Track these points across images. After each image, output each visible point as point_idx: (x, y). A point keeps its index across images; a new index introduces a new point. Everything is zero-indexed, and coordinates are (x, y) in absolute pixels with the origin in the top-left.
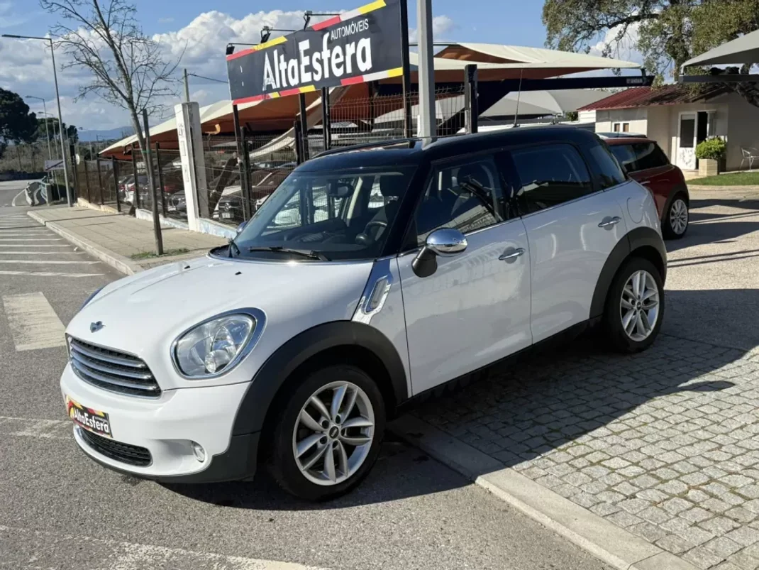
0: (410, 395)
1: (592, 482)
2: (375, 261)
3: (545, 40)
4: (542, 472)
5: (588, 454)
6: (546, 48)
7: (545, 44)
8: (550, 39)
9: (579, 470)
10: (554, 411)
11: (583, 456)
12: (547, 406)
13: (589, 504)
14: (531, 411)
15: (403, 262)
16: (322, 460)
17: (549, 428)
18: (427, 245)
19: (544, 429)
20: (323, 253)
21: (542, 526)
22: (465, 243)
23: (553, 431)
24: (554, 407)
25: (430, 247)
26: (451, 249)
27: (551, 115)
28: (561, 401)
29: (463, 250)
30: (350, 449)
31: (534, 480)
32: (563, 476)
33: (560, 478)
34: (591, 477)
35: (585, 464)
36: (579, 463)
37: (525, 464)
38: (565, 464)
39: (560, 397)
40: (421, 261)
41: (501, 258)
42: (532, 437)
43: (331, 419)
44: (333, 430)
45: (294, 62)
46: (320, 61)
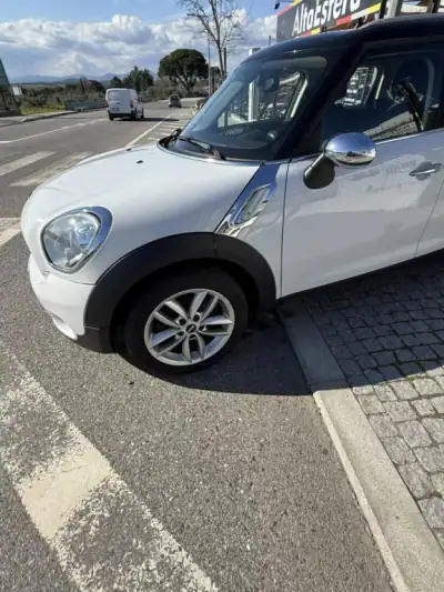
0: (278, 297)
1: (432, 446)
2: (263, 165)
4: (380, 408)
5: (435, 396)
9: (420, 418)
10: (414, 320)
11: (428, 397)
12: (407, 312)
13: (420, 492)
14: (391, 313)
15: (294, 169)
16: (181, 345)
17: (402, 342)
18: (325, 151)
19: (397, 342)
20: (219, 148)
21: (355, 504)
22: (372, 154)
23: (405, 347)
24: (413, 314)
25: (328, 154)
26: (353, 160)
28: (423, 309)
29: (369, 162)
30: (208, 340)
31: (368, 416)
32: (400, 422)
33: (396, 424)
34: (432, 439)
35: (429, 412)
36: (423, 407)
37: (367, 389)
38: (407, 403)
39: (423, 302)
40: (315, 170)
41: (412, 174)
42: (384, 350)
43: (189, 317)
44: (190, 326)
45: (312, 11)
46: (327, 8)
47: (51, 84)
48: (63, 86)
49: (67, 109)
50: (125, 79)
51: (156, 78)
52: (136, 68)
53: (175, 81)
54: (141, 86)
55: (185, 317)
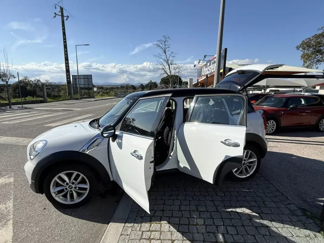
3: (302, 65)
4: (129, 233)
6: (302, 67)
7: (302, 66)
8: (304, 64)
16: (67, 194)
27: (303, 87)
31: (122, 235)
32: (132, 239)
37: (131, 224)
43: (70, 183)
44: (70, 186)
45: (206, 68)
46: (210, 68)
47: (114, 86)
48: (119, 87)
49: (114, 96)
50: (146, 85)
51: (159, 85)
52: (151, 81)
53: (167, 86)
54: (152, 88)
55: (68, 182)
